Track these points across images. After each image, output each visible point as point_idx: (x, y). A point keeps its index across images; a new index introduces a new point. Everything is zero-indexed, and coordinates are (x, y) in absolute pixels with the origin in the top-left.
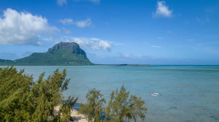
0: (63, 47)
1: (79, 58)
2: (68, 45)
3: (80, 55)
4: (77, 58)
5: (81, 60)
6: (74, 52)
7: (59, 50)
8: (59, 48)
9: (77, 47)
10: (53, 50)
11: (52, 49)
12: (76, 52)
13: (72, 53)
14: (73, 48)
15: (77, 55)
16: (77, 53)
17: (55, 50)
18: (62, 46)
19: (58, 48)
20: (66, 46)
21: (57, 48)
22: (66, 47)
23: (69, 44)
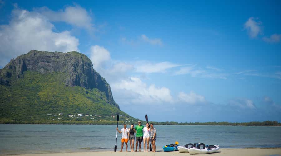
0: (40, 68)
1: (93, 100)
2: (53, 59)
3: (96, 92)
4: (89, 102)
5: (103, 106)
6: (76, 82)
7: (27, 74)
8: (26, 70)
9: (85, 67)
10: (9, 75)
11: (4, 72)
12: (82, 80)
13: (70, 85)
14: (75, 70)
15: (87, 93)
16: (85, 85)
17: (13, 75)
18: (36, 62)
19: (25, 68)
20: (47, 63)
21: (19, 69)
22: (49, 68)
23: (58, 57)
